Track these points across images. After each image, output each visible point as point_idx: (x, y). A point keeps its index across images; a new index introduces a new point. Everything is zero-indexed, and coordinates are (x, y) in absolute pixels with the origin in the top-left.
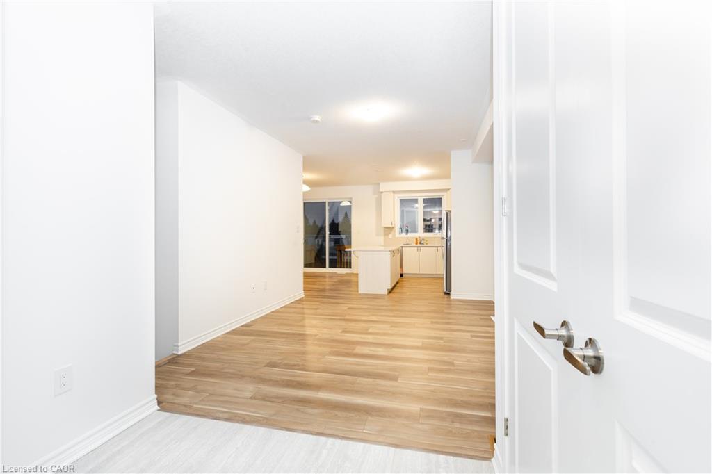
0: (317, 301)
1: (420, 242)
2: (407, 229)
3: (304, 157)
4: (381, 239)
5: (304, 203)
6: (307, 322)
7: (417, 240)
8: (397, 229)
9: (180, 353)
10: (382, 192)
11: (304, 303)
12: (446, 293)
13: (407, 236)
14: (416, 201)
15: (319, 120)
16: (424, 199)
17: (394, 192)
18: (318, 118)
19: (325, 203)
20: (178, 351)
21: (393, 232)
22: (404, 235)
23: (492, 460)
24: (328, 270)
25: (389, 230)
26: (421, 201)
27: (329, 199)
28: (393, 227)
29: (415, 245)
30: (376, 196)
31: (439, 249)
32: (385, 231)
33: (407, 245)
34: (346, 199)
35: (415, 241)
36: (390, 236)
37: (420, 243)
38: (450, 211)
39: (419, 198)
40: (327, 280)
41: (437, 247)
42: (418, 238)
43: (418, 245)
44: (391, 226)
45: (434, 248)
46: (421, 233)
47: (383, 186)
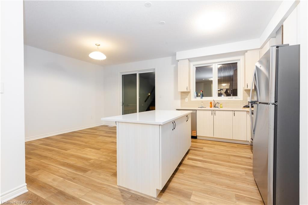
1: (214, 105)
7: (211, 103)
8: (193, 93)
10: (178, 61)
13: (202, 100)
16: (219, 65)
17: (190, 60)
21: (188, 96)
22: (199, 99)
25: (185, 94)
28: (189, 92)
29: (209, 108)
32: (181, 96)
33: (202, 108)
35: (209, 105)
36: (187, 100)
37: (215, 107)
39: (214, 65)
41: (234, 111)
42: (213, 102)
43: (213, 108)
44: (186, 90)
45: (231, 112)
46: (215, 97)
47: (179, 55)
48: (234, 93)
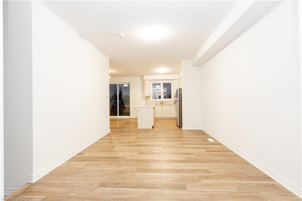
0: (119, 135)
1: (162, 103)
3: (110, 60)
4: (144, 101)
5: (110, 85)
6: (116, 148)
7: (160, 102)
8: (152, 97)
9: (33, 182)
10: (144, 80)
11: (112, 136)
12: (179, 127)
13: (156, 100)
14: (159, 84)
15: (123, 36)
16: (163, 84)
17: (150, 80)
18: (123, 35)
19: (117, 84)
20: (32, 181)
21: (149, 99)
22: (154, 100)
24: (118, 117)
25: (148, 97)
26: (162, 85)
27: (119, 83)
28: (150, 96)
30: (142, 82)
31: (171, 106)
32: (146, 98)
33: (157, 105)
34: (126, 83)
35: (159, 103)
36: (148, 100)
37: (162, 104)
39: (161, 83)
40: (118, 122)
42: (161, 101)
43: (161, 104)
44: (149, 96)
45: (169, 106)
46: (162, 99)
47: (145, 77)
48: (170, 97)
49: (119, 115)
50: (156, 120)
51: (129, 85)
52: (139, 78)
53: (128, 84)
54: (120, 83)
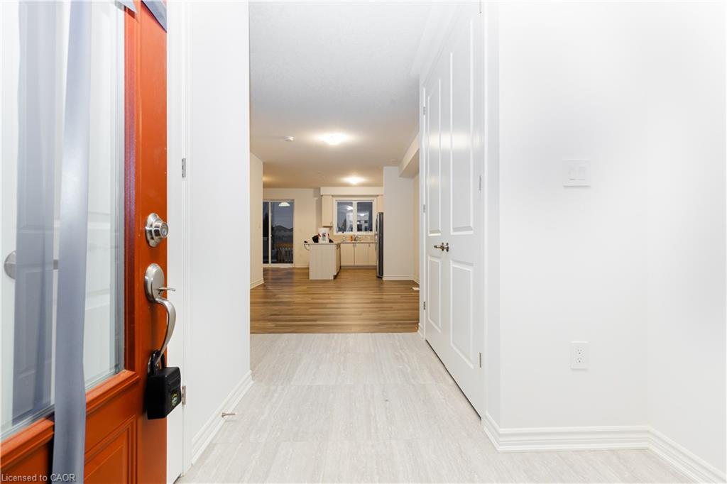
1: (354, 239)
2: (342, 228)
3: (264, 164)
7: (352, 237)
8: (335, 228)
10: (322, 196)
11: (267, 286)
12: (379, 277)
13: (343, 234)
14: (350, 204)
15: (292, 140)
16: (358, 203)
17: (333, 196)
18: (291, 138)
19: (268, 203)
21: (333, 230)
22: (340, 233)
23: (419, 331)
24: (271, 265)
26: (355, 205)
27: (271, 200)
28: (332, 226)
29: (349, 241)
30: (316, 199)
31: (371, 244)
33: (344, 242)
34: (285, 200)
35: (350, 239)
37: (355, 240)
38: (382, 213)
39: (354, 202)
43: (353, 242)
44: (330, 225)
45: (367, 244)
46: (355, 232)
47: (324, 191)
48: (369, 228)
49: (272, 262)
50: (340, 269)
51: (292, 203)
52: (311, 191)
53: (289, 203)
54: (274, 200)
